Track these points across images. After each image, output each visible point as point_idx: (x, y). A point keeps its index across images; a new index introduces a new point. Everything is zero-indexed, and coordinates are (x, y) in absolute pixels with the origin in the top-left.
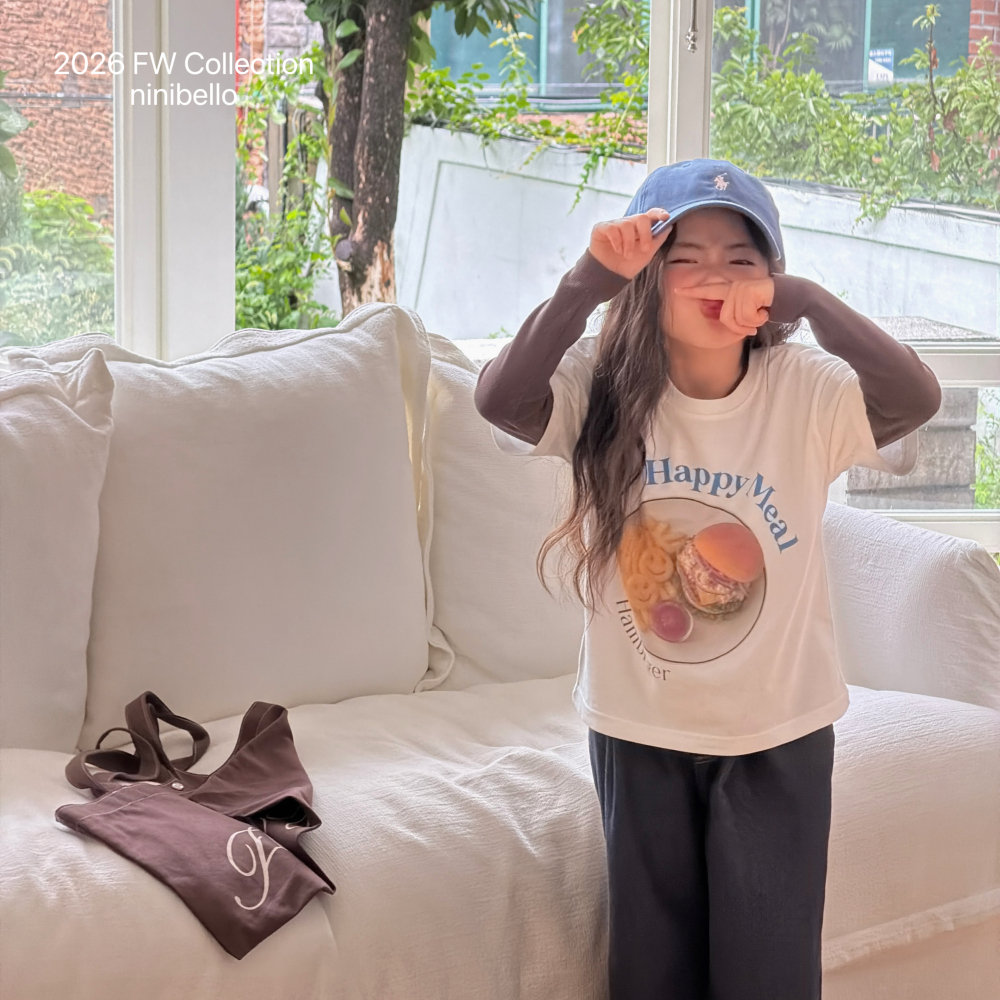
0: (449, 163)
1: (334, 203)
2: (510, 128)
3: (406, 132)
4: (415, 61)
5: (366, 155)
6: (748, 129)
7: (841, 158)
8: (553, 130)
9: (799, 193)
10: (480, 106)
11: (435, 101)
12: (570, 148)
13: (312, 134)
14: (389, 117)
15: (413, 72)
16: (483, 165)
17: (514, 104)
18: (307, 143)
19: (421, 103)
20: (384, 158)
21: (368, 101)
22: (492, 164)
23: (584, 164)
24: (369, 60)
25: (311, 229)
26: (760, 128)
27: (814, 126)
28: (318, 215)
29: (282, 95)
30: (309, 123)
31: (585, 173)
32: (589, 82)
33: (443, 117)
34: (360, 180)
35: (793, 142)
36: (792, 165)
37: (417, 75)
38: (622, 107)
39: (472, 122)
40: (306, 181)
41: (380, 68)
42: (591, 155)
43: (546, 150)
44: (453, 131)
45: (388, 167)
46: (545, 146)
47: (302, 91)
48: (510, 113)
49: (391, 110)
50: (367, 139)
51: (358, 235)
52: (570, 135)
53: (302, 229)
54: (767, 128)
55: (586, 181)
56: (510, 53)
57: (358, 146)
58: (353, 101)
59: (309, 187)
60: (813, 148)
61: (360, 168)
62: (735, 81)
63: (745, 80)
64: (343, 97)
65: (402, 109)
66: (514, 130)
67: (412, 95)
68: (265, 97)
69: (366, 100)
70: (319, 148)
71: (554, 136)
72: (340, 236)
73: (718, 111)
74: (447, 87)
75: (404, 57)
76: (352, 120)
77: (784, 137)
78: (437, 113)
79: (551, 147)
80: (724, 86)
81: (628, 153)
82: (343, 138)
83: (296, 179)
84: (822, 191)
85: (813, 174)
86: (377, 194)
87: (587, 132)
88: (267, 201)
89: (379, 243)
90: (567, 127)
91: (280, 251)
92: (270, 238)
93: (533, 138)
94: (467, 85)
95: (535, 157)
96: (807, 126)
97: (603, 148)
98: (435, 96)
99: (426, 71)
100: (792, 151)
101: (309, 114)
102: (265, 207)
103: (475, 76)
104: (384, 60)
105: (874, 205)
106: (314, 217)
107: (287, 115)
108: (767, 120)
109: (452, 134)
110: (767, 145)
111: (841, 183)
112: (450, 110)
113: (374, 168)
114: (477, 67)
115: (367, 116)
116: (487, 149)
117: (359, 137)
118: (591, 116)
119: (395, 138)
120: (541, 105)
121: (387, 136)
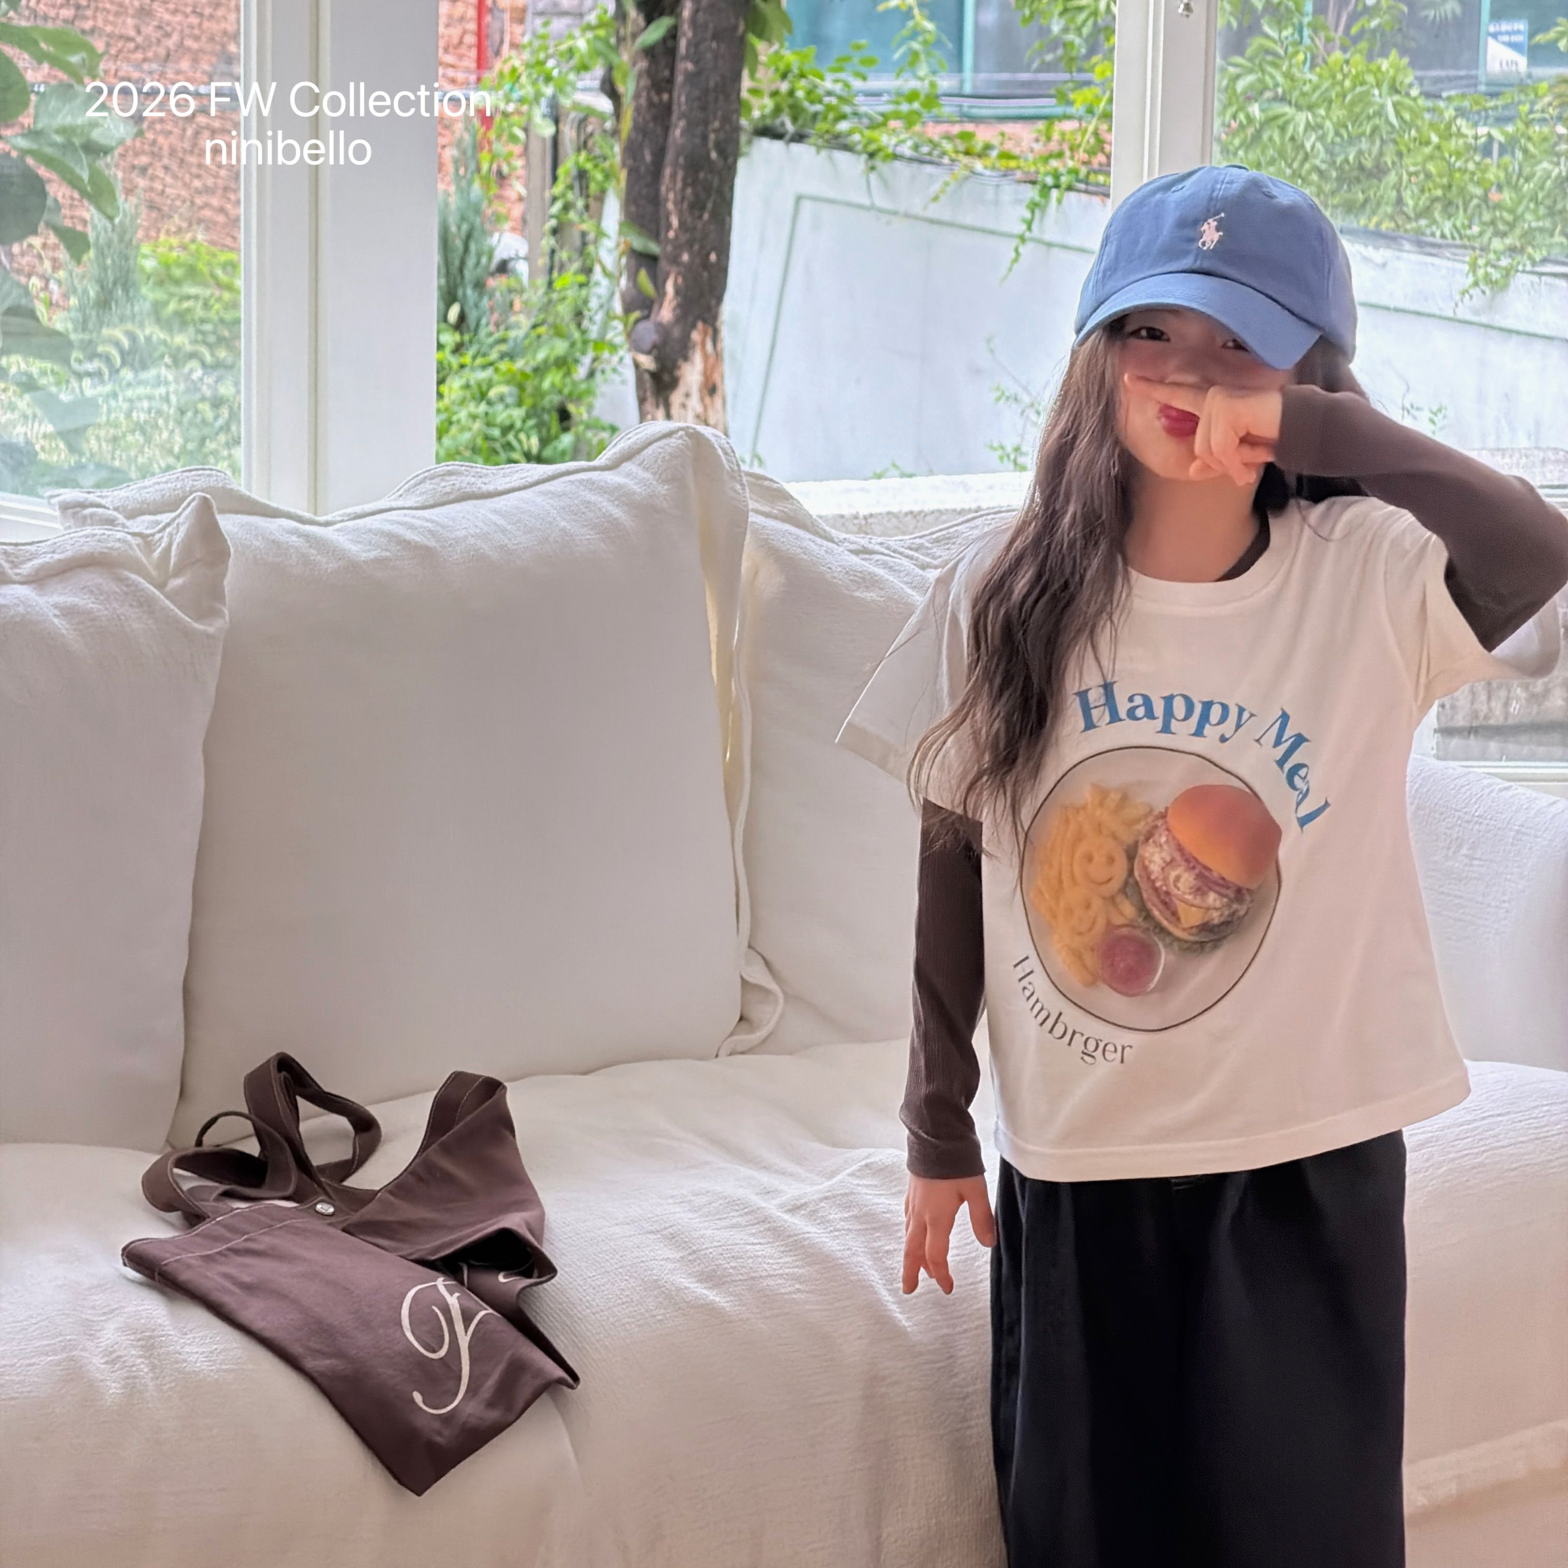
0: (815, 199)
1: (628, 264)
2: (910, 143)
3: (744, 149)
4: (760, 35)
5: (679, 185)
6: (1289, 147)
7: (1439, 193)
8: (978, 146)
9: (1370, 248)
10: (863, 109)
11: (790, 101)
12: (1005, 175)
13: (597, 152)
14: (717, 124)
15: (755, 55)
16: (866, 201)
17: (916, 105)
18: (589, 166)
19: (769, 103)
20: (708, 189)
21: (683, 99)
22: (880, 201)
23: (1027, 202)
24: (684, 34)
25: (594, 303)
26: (1308, 146)
27: (1395, 142)
28: (605, 282)
29: (549, 90)
30: (591, 135)
31: (1028, 215)
32: (1038, 70)
33: (803, 126)
34: (669, 226)
35: (1361, 168)
36: (1358, 205)
37: (763, 58)
38: (1090, 111)
39: (850, 133)
40: (585, 227)
41: (702, 47)
42: (1038, 187)
43: (966, 178)
44: (819, 148)
45: (715, 203)
46: (967, 173)
47: (580, 84)
48: (910, 120)
49: (720, 113)
50: (681, 160)
51: (666, 313)
52: (1006, 156)
53: (580, 302)
54: (1319, 145)
55: (1029, 228)
56: (910, 24)
57: (668, 171)
58: (661, 101)
59: (591, 236)
60: (1392, 178)
61: (670, 206)
62: (1269, 69)
63: (1284, 68)
64: (644, 94)
65: (738, 112)
66: (916, 147)
67: (754, 92)
68: (522, 93)
69: (681, 98)
70: (607, 176)
71: (979, 156)
72: (636, 314)
73: (1241, 116)
74: (810, 77)
75: (742, 27)
76: (659, 130)
77: (1346, 161)
78: (795, 119)
79: (973, 172)
80: (1250, 78)
81: (1098, 185)
82: (643, 158)
83: (571, 224)
84: (1407, 246)
85: (1392, 218)
86: (696, 247)
87: (1032, 151)
88: (526, 259)
89: (700, 325)
90: (1002, 144)
91: (545, 337)
92: (528, 317)
93: (946, 160)
94: (842, 76)
95: (948, 189)
96: (1383, 141)
97: (1057, 175)
98: (791, 93)
99: (777, 53)
100: (1358, 180)
101: (592, 119)
102: (522, 268)
103: (856, 60)
104: (709, 34)
105: (1489, 269)
106: (597, 284)
107: (557, 121)
108: (1320, 132)
109: (818, 152)
110: (1321, 173)
111: (1438, 234)
112: (815, 116)
113: (692, 206)
114: (859, 47)
115: (682, 123)
116: (873, 176)
117: (670, 156)
118: (1041, 125)
119: (726, 159)
120: (965, 109)
121: (714, 155)
